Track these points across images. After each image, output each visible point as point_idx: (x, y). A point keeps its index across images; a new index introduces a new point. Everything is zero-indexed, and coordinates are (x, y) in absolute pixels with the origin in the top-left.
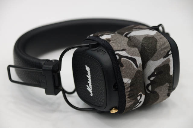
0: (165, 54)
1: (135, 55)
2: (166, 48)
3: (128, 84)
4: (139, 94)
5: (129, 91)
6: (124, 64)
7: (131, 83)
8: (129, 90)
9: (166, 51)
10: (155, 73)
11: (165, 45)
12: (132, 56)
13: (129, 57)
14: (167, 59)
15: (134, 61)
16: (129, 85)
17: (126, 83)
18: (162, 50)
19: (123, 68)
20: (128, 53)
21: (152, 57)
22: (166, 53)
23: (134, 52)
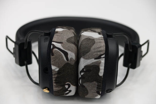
0: (96, 56)
1: (69, 50)
2: (100, 51)
3: (56, 71)
4: (67, 83)
5: (56, 78)
6: (54, 54)
7: (58, 71)
8: (56, 76)
9: (99, 53)
10: (85, 70)
11: (100, 49)
12: (65, 49)
13: (62, 49)
14: (98, 61)
15: (66, 54)
16: (57, 73)
17: (54, 70)
18: (94, 52)
19: (53, 57)
20: (63, 47)
21: (84, 55)
22: (99, 55)
23: (69, 47)
